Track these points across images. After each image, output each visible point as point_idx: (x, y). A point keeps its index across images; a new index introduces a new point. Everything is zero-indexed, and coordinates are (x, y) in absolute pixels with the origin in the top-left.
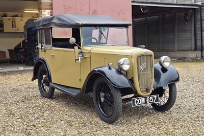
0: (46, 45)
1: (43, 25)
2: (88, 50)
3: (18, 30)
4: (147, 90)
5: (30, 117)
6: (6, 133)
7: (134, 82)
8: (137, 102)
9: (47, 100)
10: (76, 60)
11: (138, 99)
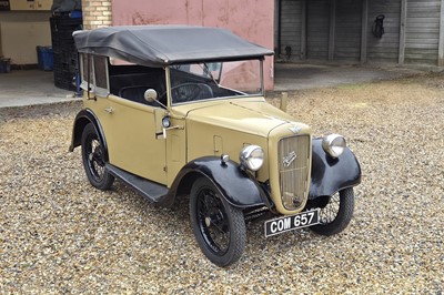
0: (97, 88)
1: (92, 48)
2: (181, 114)
3: (40, 6)
4: (296, 204)
5: (68, 243)
6: (23, 288)
7: (270, 190)
8: (275, 227)
9: (100, 193)
10: (157, 135)
11: (277, 221)
